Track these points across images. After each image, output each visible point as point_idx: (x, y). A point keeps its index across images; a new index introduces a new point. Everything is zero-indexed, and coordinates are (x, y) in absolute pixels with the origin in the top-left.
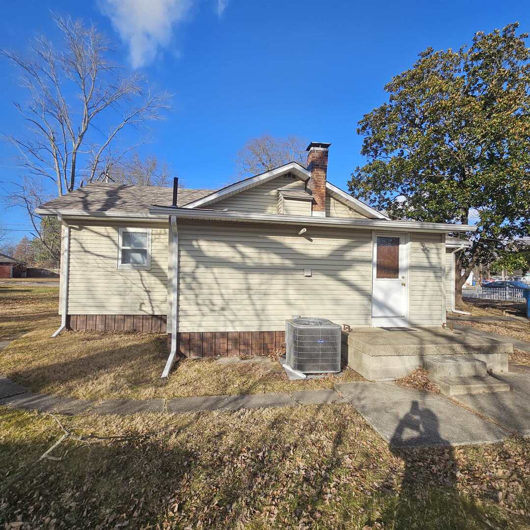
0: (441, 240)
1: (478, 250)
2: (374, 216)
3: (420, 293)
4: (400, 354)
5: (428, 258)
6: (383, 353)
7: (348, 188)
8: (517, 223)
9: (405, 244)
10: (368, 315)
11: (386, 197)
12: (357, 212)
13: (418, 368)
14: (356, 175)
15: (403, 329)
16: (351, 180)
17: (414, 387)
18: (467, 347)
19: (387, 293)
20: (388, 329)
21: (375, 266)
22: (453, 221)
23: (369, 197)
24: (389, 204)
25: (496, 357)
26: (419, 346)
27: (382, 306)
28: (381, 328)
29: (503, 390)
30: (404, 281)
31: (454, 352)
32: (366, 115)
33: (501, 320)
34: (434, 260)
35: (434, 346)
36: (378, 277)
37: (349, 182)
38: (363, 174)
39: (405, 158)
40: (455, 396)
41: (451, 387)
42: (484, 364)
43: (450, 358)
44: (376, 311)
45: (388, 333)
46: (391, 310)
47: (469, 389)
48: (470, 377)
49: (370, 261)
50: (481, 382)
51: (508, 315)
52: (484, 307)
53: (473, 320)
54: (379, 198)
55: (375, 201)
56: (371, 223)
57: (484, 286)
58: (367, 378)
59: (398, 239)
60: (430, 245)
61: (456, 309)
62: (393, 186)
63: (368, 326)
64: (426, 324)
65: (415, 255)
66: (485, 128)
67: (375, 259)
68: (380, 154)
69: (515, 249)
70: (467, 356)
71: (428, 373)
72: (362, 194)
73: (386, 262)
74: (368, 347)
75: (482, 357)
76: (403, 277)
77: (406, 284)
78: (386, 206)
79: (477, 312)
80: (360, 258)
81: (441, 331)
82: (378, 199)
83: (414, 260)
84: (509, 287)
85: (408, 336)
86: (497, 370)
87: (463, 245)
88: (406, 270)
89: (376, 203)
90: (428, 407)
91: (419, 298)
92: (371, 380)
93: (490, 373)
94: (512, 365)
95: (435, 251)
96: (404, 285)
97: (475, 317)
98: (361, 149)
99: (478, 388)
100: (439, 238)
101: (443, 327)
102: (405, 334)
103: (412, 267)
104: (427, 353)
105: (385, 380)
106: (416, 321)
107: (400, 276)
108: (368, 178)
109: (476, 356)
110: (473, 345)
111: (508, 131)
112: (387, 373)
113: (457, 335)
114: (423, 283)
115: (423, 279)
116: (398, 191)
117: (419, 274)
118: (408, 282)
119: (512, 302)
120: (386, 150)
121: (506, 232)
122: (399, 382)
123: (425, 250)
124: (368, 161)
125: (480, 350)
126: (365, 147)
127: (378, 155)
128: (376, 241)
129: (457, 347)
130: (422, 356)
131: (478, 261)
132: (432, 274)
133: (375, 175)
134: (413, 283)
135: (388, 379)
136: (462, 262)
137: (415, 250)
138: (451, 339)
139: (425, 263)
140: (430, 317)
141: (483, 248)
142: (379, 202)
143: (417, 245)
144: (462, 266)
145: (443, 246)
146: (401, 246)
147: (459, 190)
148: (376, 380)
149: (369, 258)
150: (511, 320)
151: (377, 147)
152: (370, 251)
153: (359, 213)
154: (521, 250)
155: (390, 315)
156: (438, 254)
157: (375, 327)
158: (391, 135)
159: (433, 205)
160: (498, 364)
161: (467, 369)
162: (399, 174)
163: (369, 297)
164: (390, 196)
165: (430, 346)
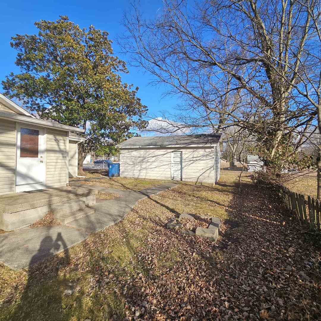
0: (66, 135)
1: (90, 143)
2: (21, 112)
3: (53, 167)
4: (35, 207)
5: (58, 145)
6: (20, 209)
7: (3, 86)
8: (107, 132)
9: (43, 135)
10: (12, 184)
11: (37, 102)
12: (5, 106)
13: (47, 213)
14: (11, 78)
15: (41, 191)
16: (5, 81)
17: (44, 226)
18: (77, 195)
19: (29, 167)
20: (29, 192)
21: (18, 149)
22: (78, 126)
23: (23, 99)
24: (39, 107)
25: (90, 197)
26: (47, 200)
27: (24, 177)
28: (24, 192)
29: (92, 213)
30: (42, 159)
31: (70, 199)
32: (19, 36)
33: (98, 179)
34: (62, 147)
35: (58, 197)
36: (21, 156)
37: (3, 82)
38: (17, 80)
39: (50, 79)
40: (68, 223)
41: (65, 219)
42: (84, 202)
43: (67, 203)
44: (19, 181)
45: (29, 195)
46: (32, 179)
47: (75, 217)
48: (77, 211)
49: (15, 145)
50: (82, 212)
51: (102, 176)
52: (93, 173)
53: (86, 180)
54: (32, 101)
55: (28, 103)
56: (15, 117)
57: (95, 162)
58: (7, 230)
59: (38, 131)
60: (59, 138)
61: (78, 175)
62: (41, 95)
63: (13, 192)
64: (57, 185)
65: (49, 143)
66: (93, 79)
67: (19, 143)
68: (32, 70)
69: (106, 144)
70: (77, 200)
71: (53, 214)
72: (17, 95)
73: (28, 146)
74: (7, 207)
75: (84, 199)
76: (41, 157)
77: (43, 161)
78: (37, 108)
79: (89, 176)
80: (5, 142)
81: (65, 188)
82: (30, 102)
83: (49, 146)
84: (104, 162)
85: (43, 195)
86: (91, 204)
87: (82, 140)
88: (43, 152)
89: (29, 105)
90: (50, 235)
91: (53, 170)
92: (10, 231)
93: (88, 206)
94: (98, 200)
95: (62, 141)
96: (42, 162)
97: (87, 179)
98: (16, 60)
99: (80, 215)
100: (65, 134)
101: (67, 186)
102: (41, 194)
103: (48, 151)
104: (53, 203)
105: (23, 227)
106: (50, 184)
107: (39, 156)
108: (21, 84)
109: (81, 199)
110: (80, 193)
111: (103, 85)
112: (24, 222)
113: (73, 189)
114: (55, 161)
115: (55, 158)
116: (45, 101)
117: (52, 155)
118: (44, 160)
119: (105, 170)
120: (36, 69)
121: (102, 135)
122: (33, 226)
123: (57, 141)
124: (22, 71)
125: (83, 195)
126: (19, 60)
127: (30, 70)
128: (20, 130)
129: (71, 196)
130: (50, 205)
131: (90, 149)
132: (61, 155)
133: (26, 84)
134: (48, 161)
135: (26, 226)
136: (83, 149)
137: (49, 140)
138: (69, 192)
139: (56, 148)
140: (60, 181)
141: (92, 143)
142: (32, 105)
143: (51, 136)
144: (83, 152)
145: (67, 139)
146: (39, 136)
147: (81, 109)
148: (15, 230)
149: (14, 143)
150: (102, 178)
151: (29, 64)
152: (15, 137)
153: (8, 107)
154: (108, 145)
155: (32, 182)
156: (64, 143)
157: (18, 192)
158: (40, 60)
159: (67, 114)
160: (91, 201)
161: (75, 207)
162: (45, 88)
163: (14, 171)
164: (40, 103)
165: (56, 198)
